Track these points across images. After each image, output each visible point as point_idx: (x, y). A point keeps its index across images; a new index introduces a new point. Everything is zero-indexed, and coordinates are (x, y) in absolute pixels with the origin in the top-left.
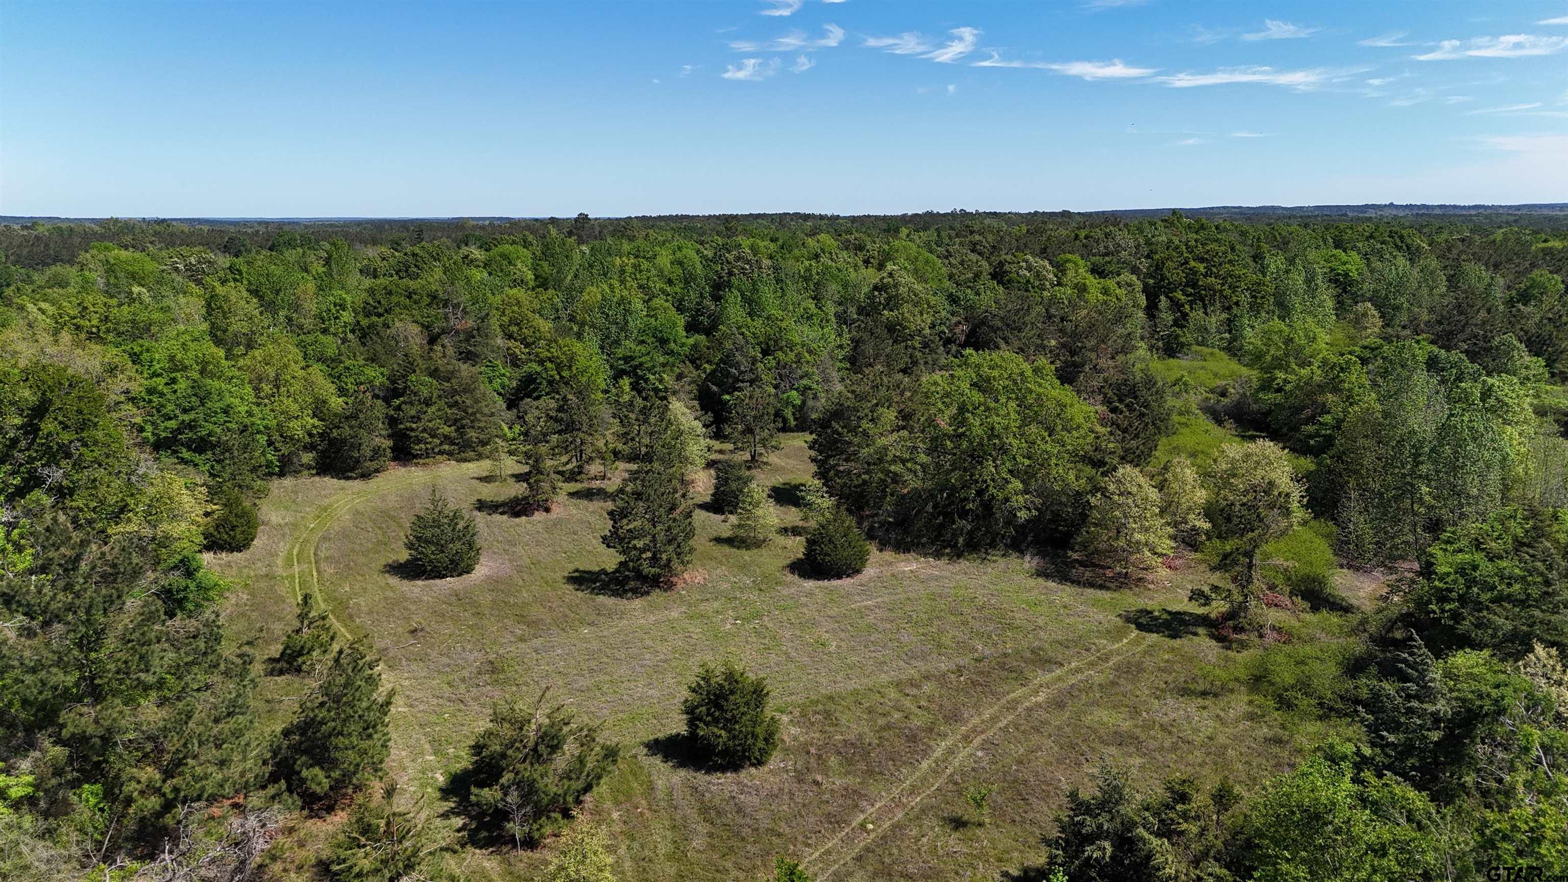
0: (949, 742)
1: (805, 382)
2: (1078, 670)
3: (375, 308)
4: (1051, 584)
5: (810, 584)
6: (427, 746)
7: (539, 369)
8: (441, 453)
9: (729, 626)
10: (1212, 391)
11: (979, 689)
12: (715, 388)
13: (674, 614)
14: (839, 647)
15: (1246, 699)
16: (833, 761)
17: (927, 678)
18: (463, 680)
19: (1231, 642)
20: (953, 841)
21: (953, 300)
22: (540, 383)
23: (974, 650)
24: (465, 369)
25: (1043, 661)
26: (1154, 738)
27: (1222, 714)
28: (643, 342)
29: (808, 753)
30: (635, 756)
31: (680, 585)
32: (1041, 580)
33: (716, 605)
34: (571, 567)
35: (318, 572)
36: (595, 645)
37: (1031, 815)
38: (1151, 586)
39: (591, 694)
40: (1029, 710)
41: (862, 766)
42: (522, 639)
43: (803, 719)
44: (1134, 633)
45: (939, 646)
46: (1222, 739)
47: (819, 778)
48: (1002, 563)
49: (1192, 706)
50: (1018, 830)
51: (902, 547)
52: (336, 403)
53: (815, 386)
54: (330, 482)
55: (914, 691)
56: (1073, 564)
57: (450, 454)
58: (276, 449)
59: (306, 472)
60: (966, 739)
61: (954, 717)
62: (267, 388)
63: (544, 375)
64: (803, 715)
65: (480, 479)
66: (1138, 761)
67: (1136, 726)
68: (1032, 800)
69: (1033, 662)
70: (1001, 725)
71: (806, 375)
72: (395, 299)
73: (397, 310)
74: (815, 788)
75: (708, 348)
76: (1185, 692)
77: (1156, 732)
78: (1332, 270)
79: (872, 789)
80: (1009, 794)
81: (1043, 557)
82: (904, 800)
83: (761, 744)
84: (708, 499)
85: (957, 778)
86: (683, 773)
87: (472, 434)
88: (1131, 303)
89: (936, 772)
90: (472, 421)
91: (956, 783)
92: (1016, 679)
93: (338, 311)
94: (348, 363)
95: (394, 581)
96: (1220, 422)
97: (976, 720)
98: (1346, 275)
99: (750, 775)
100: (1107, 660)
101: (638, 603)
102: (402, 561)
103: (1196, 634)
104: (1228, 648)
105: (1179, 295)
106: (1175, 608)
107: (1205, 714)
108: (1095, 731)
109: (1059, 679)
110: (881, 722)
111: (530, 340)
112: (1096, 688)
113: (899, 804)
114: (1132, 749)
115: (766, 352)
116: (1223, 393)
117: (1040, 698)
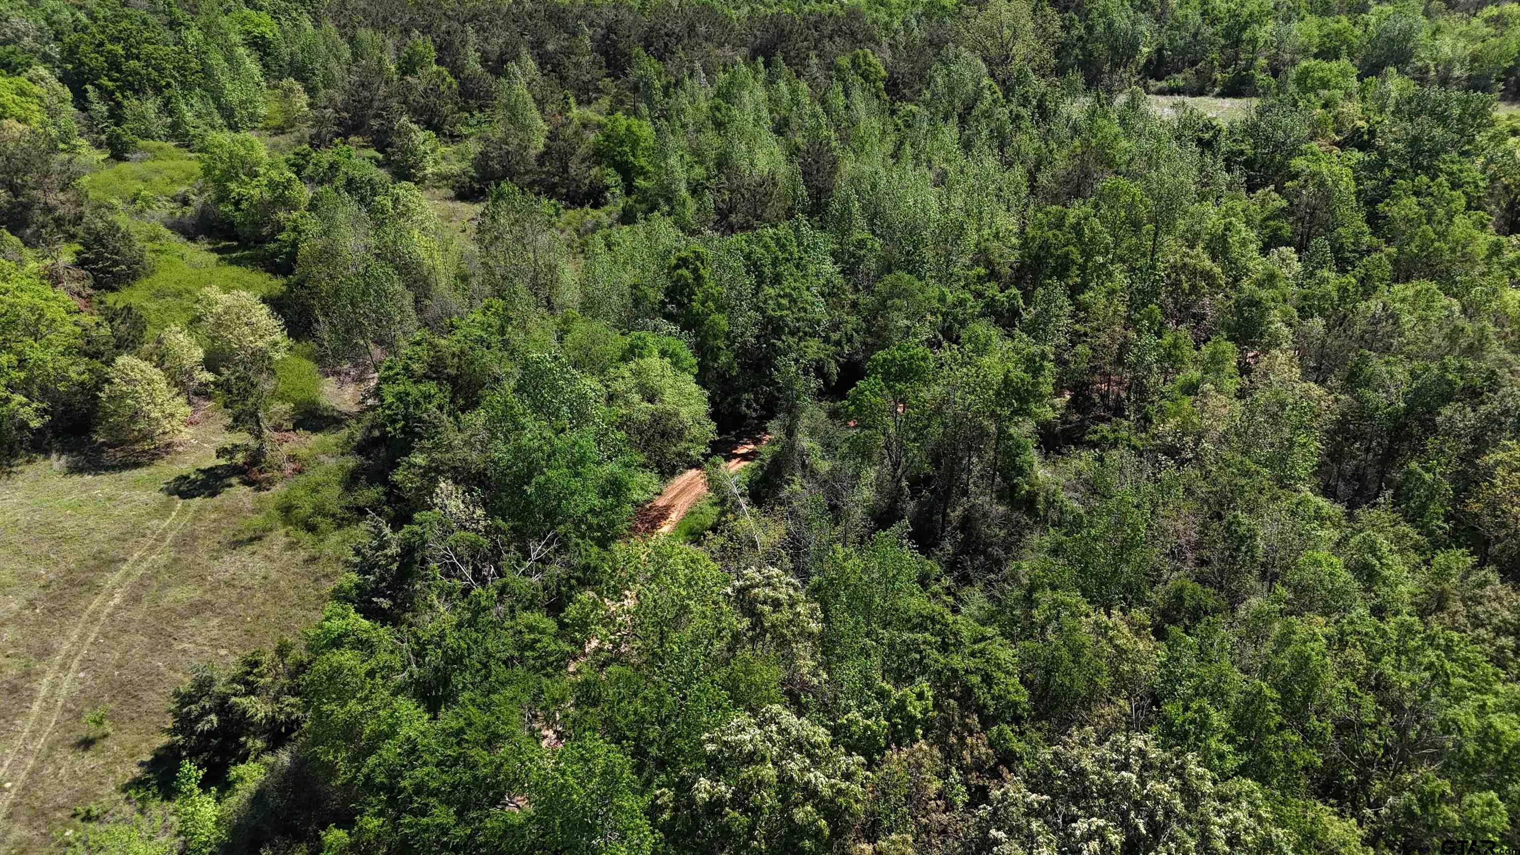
0: (49, 677)
2: (142, 559)
4: (88, 478)
10: (174, 199)
11: (58, 614)
15: (282, 531)
19: (260, 482)
20: (89, 760)
23: (38, 577)
25: (108, 563)
26: (223, 597)
27: (268, 553)
32: (76, 478)
37: (145, 707)
38: (180, 449)
40: (110, 615)
44: (179, 503)
46: (274, 576)
48: (29, 470)
49: (243, 555)
50: (138, 724)
56: (99, 449)
60: (64, 667)
61: (45, 653)
66: (215, 622)
67: (206, 592)
68: (140, 694)
69: (98, 567)
70: (91, 639)
76: (236, 544)
77: (224, 591)
78: (249, 33)
80: (120, 698)
81: (71, 451)
82: (30, 747)
85: (70, 705)
88: (54, 99)
89: (48, 709)
91: (70, 711)
92: (89, 591)
96: (192, 239)
97: (66, 646)
98: (263, 37)
100: (162, 538)
103: (230, 486)
104: (259, 489)
105: (105, 81)
106: (206, 465)
107: (257, 558)
108: (174, 611)
109: (128, 574)
112: (162, 570)
113: (27, 753)
114: (208, 614)
116: (185, 202)
117: (117, 600)
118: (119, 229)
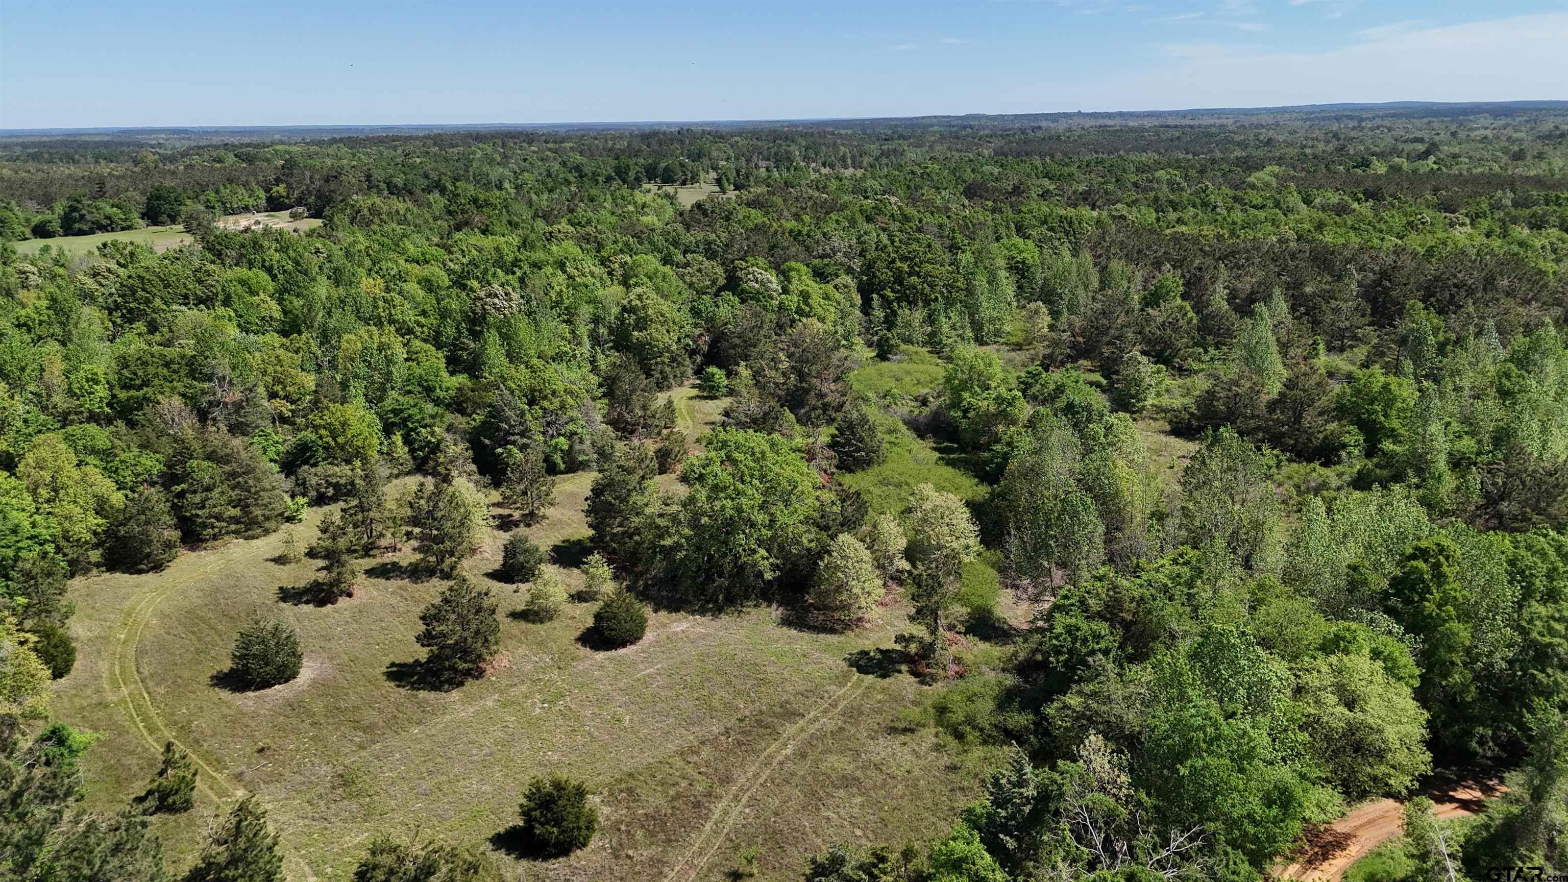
0: (724, 803)
1: (571, 427)
2: (816, 719)
3: (131, 379)
4: (794, 632)
5: (601, 656)
6: (307, 868)
7: (314, 437)
8: (228, 533)
9: (538, 711)
10: (916, 399)
11: (744, 748)
12: (487, 442)
13: (490, 703)
14: (631, 720)
15: (933, 730)
16: (639, 834)
17: (703, 743)
18: (320, 797)
19: (925, 675)
21: (695, 312)
22: (316, 451)
23: (738, 708)
24: (237, 442)
25: (791, 715)
26: (870, 778)
27: (917, 748)
28: (410, 392)
29: (619, 830)
30: (483, 853)
31: (489, 671)
32: (785, 630)
33: (524, 688)
34: (387, 661)
35: (149, 693)
36: (427, 745)
37: (786, 861)
38: (868, 625)
39: (434, 797)
40: (781, 763)
41: (662, 836)
42: (362, 747)
43: (612, 799)
44: (856, 676)
45: (711, 709)
46: (916, 772)
47: (630, 853)
48: (754, 611)
49: (895, 743)
51: (671, 606)
52: (117, 498)
53: (580, 430)
54: (120, 578)
55: (695, 758)
56: (807, 609)
57: (237, 533)
58: (65, 555)
59: (95, 571)
60: (736, 798)
61: (726, 780)
62: (44, 492)
63: (320, 443)
64: (611, 794)
65: (274, 560)
66: (858, 800)
67: (857, 768)
68: (787, 847)
69: (782, 715)
70: (761, 780)
71: (572, 420)
72: (151, 370)
73: (156, 382)
74: (628, 861)
75: (473, 390)
76: (893, 730)
77: (871, 773)
78: (1013, 258)
79: (671, 856)
80: (770, 844)
81: (787, 605)
82: (695, 862)
83: (584, 832)
84: (497, 566)
85: (732, 835)
86: (524, 863)
87: (257, 512)
88: (848, 304)
89: (716, 832)
90: (256, 500)
91: (731, 841)
92: (770, 735)
93: (91, 387)
94: (123, 456)
95: (225, 694)
96: (922, 436)
97: (742, 780)
98: (1023, 263)
99: (579, 857)
100: (834, 705)
101: (455, 694)
102: (226, 671)
103: (900, 672)
104: (922, 683)
105: (888, 293)
106: (885, 646)
107: (906, 750)
108: (829, 777)
109: (802, 730)
110: (672, 792)
111: (295, 397)
112: (829, 735)
113: (693, 866)
114: (855, 790)
115: (531, 403)
116: (924, 402)
117: (789, 751)
118: (868, 421)
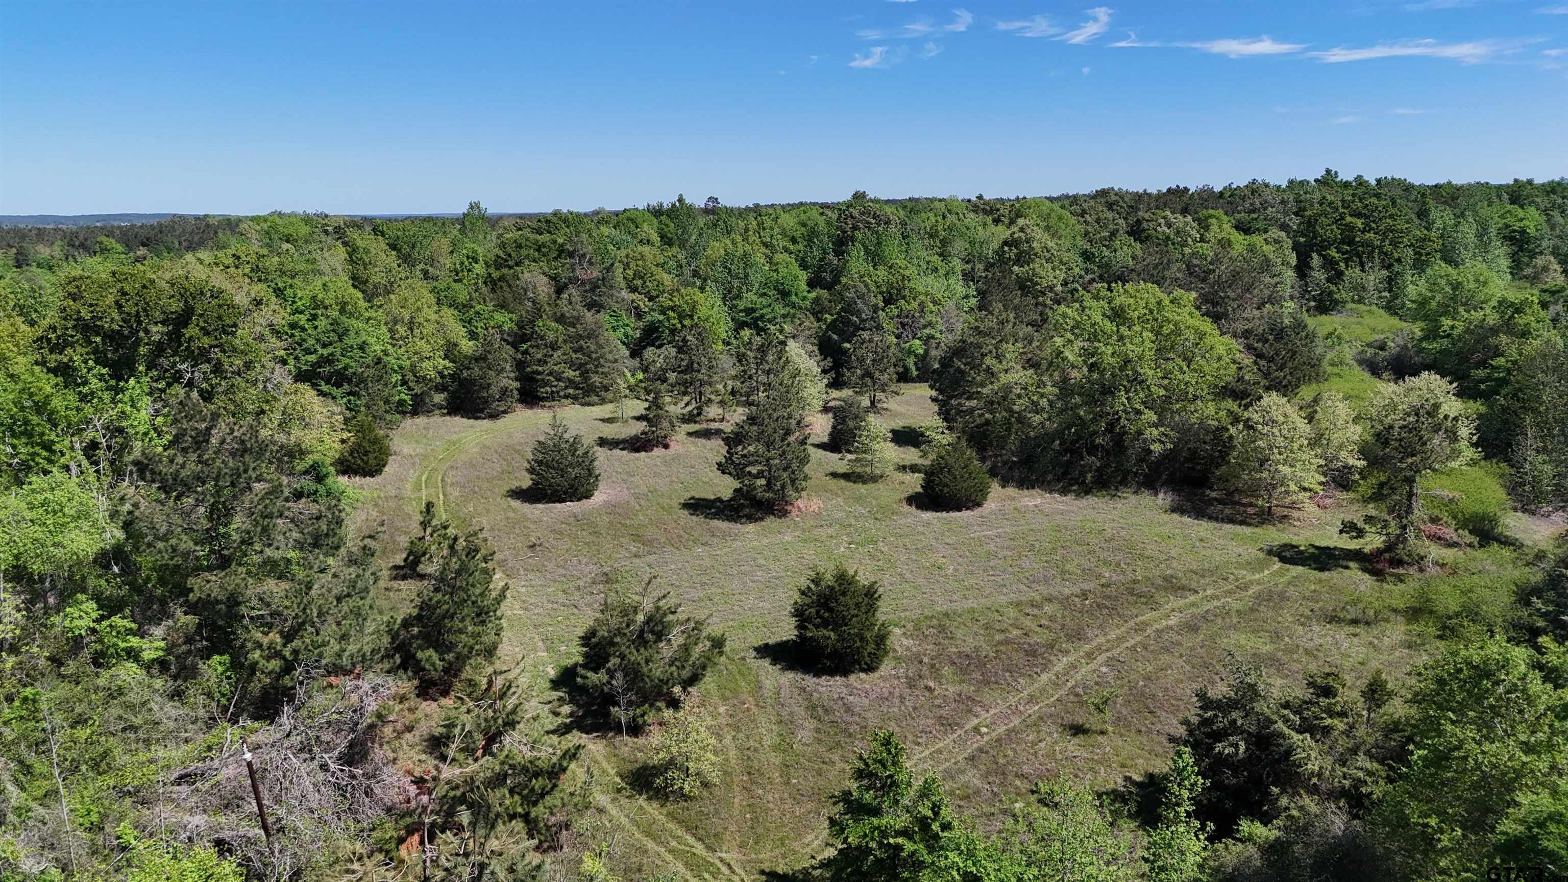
0: (1071, 658)
1: (928, 331)
2: (1214, 597)
3: (506, 261)
4: (1186, 519)
5: (928, 515)
6: (540, 644)
7: (661, 318)
8: (567, 397)
9: (842, 549)
10: (1369, 345)
11: (1105, 611)
12: (835, 337)
13: (788, 538)
14: (956, 570)
15: (1403, 628)
16: (947, 670)
17: (1050, 600)
18: (578, 588)
19: (1386, 575)
20: (1073, 746)
21: (1087, 256)
22: (663, 332)
23: (1101, 576)
24: (589, 315)
25: (1176, 588)
27: (1376, 642)
28: (765, 294)
29: (921, 662)
30: (743, 659)
31: (795, 512)
32: (1175, 516)
33: (830, 531)
34: (688, 495)
35: (445, 495)
36: (707, 562)
37: (1158, 727)
38: (1297, 523)
39: (703, 604)
40: (1158, 632)
41: (977, 675)
42: (636, 556)
43: (917, 630)
44: (1277, 565)
45: (1063, 572)
46: (1375, 665)
47: (931, 684)
48: (1133, 499)
49: (1342, 633)
50: (1144, 740)
51: (1024, 483)
52: (467, 346)
53: (938, 335)
54: (458, 421)
55: (1036, 611)
56: (1211, 502)
57: (575, 398)
58: (410, 389)
59: (437, 412)
60: (1090, 656)
61: (1077, 636)
62: (402, 330)
63: (666, 324)
64: (917, 628)
65: (603, 420)
67: (1277, 650)
69: (1166, 589)
70: (1128, 644)
71: (930, 324)
72: (524, 252)
73: (527, 262)
74: (927, 694)
75: (830, 302)
76: (1333, 619)
78: (1507, 226)
79: (987, 696)
80: (1135, 706)
81: (1179, 495)
82: (1021, 708)
83: (870, 648)
84: (826, 439)
85: (1080, 691)
86: (791, 675)
87: (596, 379)
88: (1279, 261)
89: (1056, 685)
90: (596, 366)
91: (1077, 695)
92: (1146, 603)
93: (470, 264)
94: (478, 307)
95: (516, 504)
96: (1377, 375)
97: (1101, 640)
98: (1523, 232)
99: (859, 680)
100: (1246, 588)
101: (751, 527)
102: (524, 487)
103: (1347, 567)
104: (1384, 581)
105: (1333, 253)
106: (1323, 543)
107: (1355, 640)
109: (1193, 605)
110: (999, 637)
111: (654, 293)
112: (1233, 614)
113: (1016, 712)
115: (888, 301)
116: (1382, 347)
117: (1172, 622)
